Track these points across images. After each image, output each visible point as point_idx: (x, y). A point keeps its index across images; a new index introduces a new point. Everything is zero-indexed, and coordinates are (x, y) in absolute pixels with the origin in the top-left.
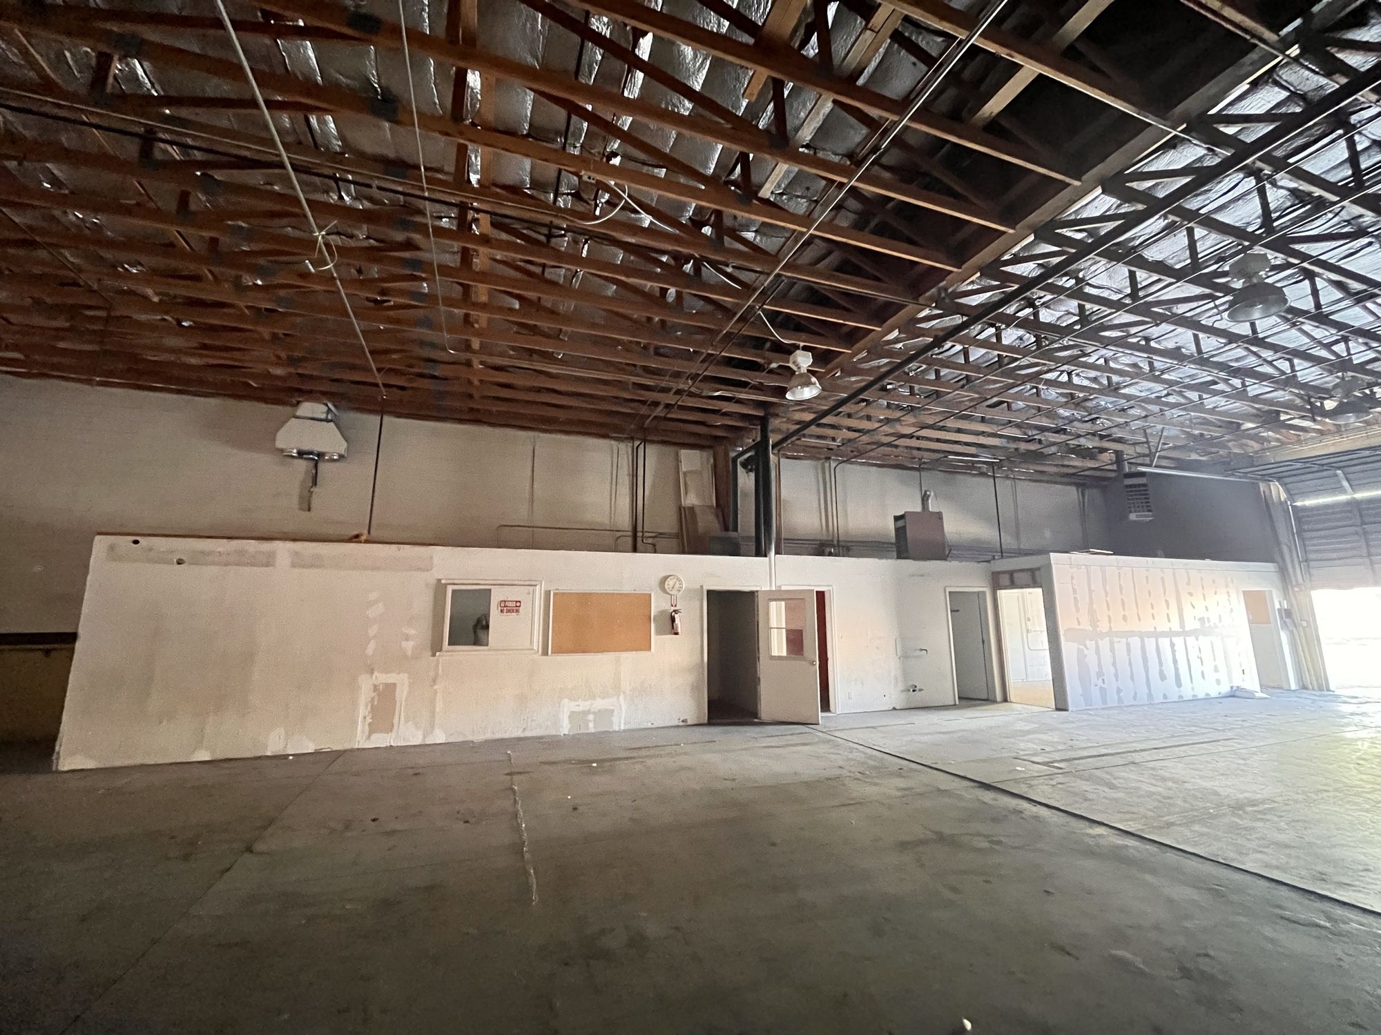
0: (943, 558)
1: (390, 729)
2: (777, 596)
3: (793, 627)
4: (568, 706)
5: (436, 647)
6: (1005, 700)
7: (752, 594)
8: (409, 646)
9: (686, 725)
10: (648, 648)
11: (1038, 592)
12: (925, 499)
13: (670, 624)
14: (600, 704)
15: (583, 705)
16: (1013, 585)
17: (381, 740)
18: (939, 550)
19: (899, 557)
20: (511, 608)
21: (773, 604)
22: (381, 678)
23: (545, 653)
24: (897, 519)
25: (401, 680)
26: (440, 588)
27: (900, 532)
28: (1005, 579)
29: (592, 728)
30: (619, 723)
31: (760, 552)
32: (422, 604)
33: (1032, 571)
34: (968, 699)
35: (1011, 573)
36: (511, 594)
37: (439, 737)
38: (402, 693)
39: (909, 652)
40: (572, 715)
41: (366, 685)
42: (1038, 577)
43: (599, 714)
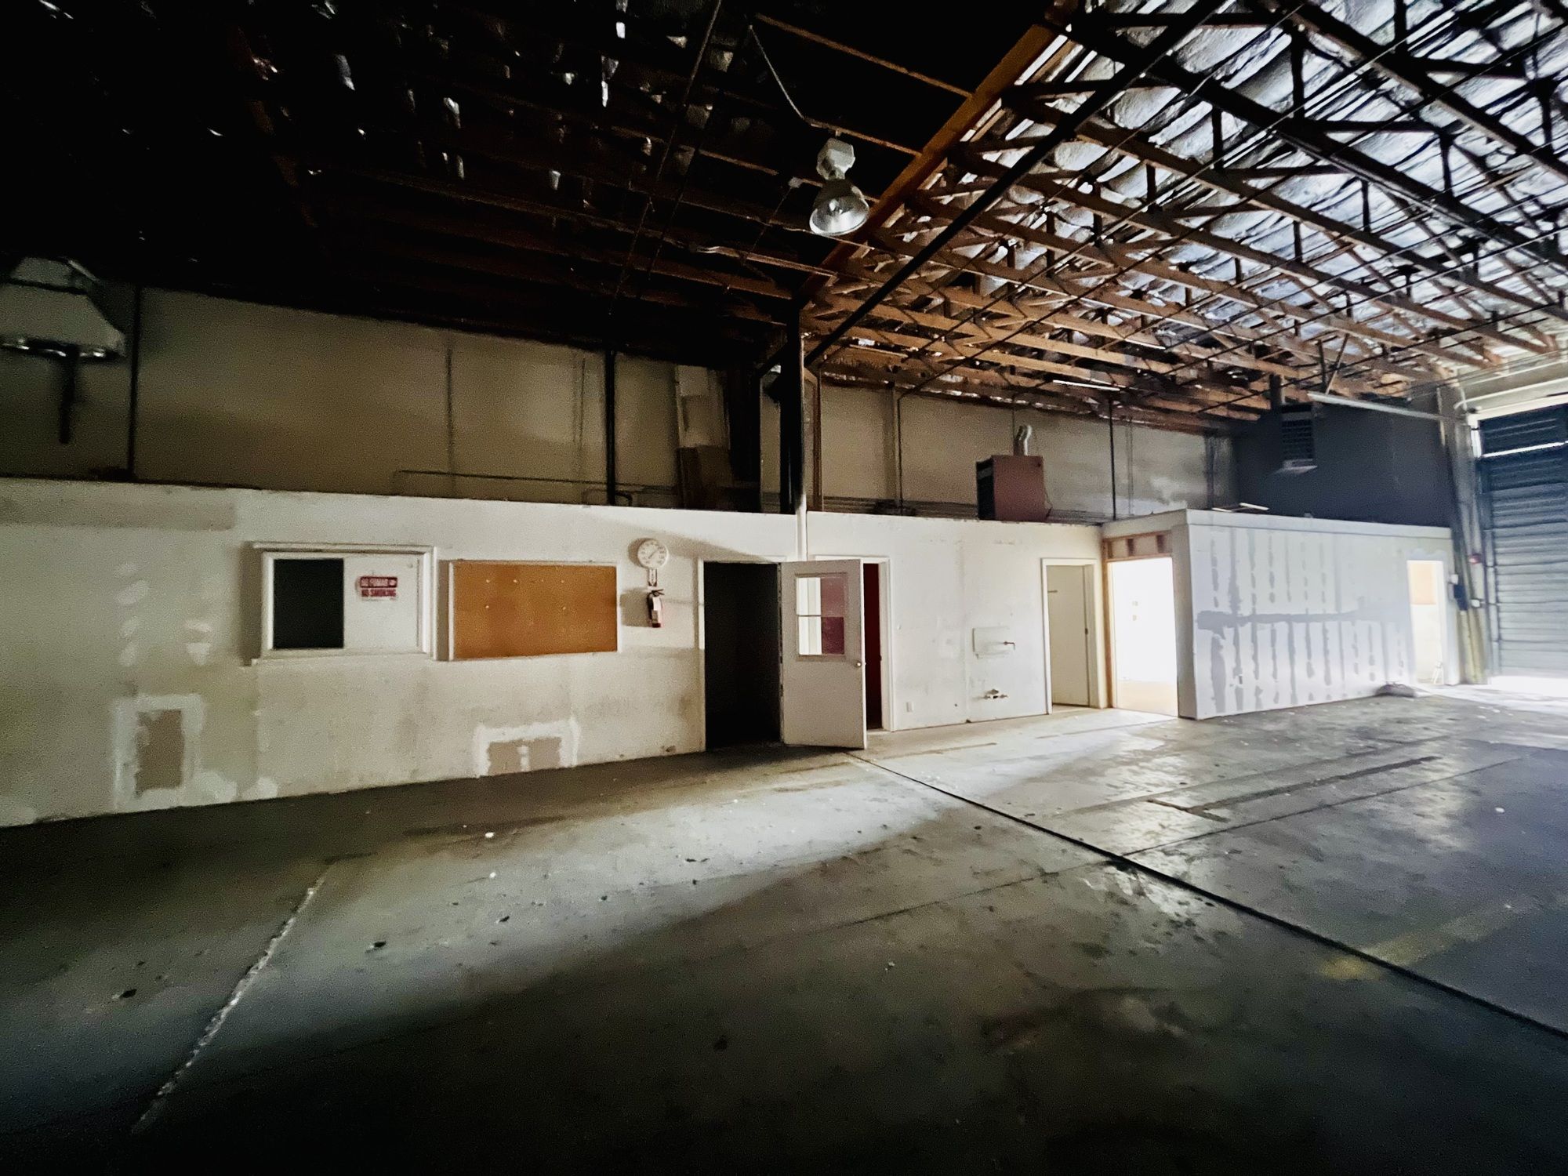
0: (1039, 519)
1: (175, 781)
2: (807, 570)
3: (833, 614)
4: (485, 737)
5: (251, 653)
6: (1110, 706)
7: (773, 566)
8: (201, 650)
9: (672, 755)
10: (613, 646)
11: (1166, 563)
12: (1019, 438)
13: (646, 612)
14: (537, 730)
15: (510, 734)
16: (1131, 555)
17: (160, 799)
18: (1033, 509)
19: (981, 517)
20: (380, 588)
21: (802, 583)
22: (153, 702)
23: (443, 656)
24: (980, 466)
25: (190, 704)
26: (250, 557)
27: (985, 484)
29: (525, 765)
30: (568, 755)
31: (789, 508)
32: (217, 588)
33: (1159, 536)
35: (1130, 540)
36: (380, 566)
38: (193, 725)
40: (495, 749)
41: (124, 713)
42: (1169, 543)
43: (536, 745)
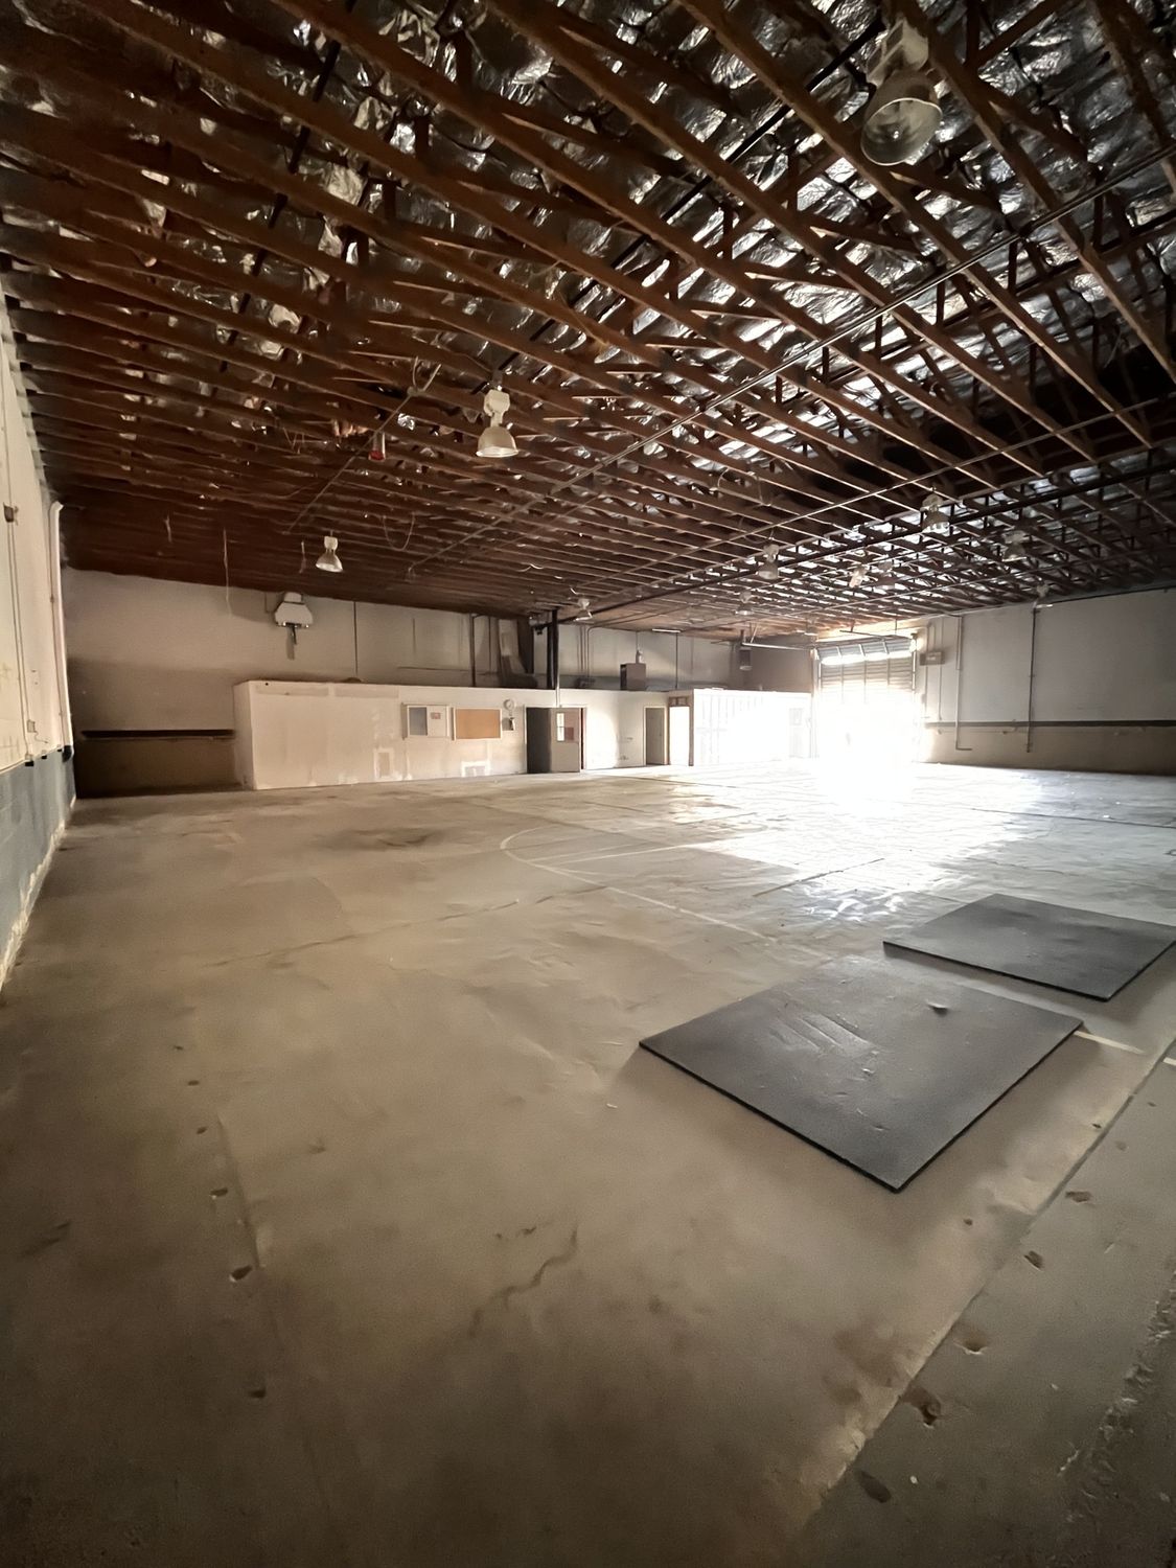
0: (644, 689)
1: (387, 774)
2: (561, 710)
3: (569, 726)
4: (465, 765)
5: (404, 736)
6: (669, 764)
7: (547, 709)
8: (392, 736)
9: (517, 773)
10: (499, 737)
11: (687, 708)
12: (638, 654)
13: (509, 725)
14: (478, 764)
15: (471, 764)
16: (677, 705)
17: (385, 779)
18: (641, 686)
19: (622, 689)
20: (436, 716)
21: (559, 715)
22: (382, 750)
23: (453, 738)
24: (622, 666)
25: (390, 751)
26: (403, 706)
27: (624, 674)
28: (674, 702)
29: (475, 775)
30: (487, 772)
31: (550, 686)
32: (396, 716)
33: (686, 698)
34: (650, 762)
35: (677, 698)
36: (436, 709)
37: (409, 777)
38: (392, 757)
39: (623, 740)
40: (467, 768)
41: (376, 753)
42: (688, 702)
43: (477, 768)
